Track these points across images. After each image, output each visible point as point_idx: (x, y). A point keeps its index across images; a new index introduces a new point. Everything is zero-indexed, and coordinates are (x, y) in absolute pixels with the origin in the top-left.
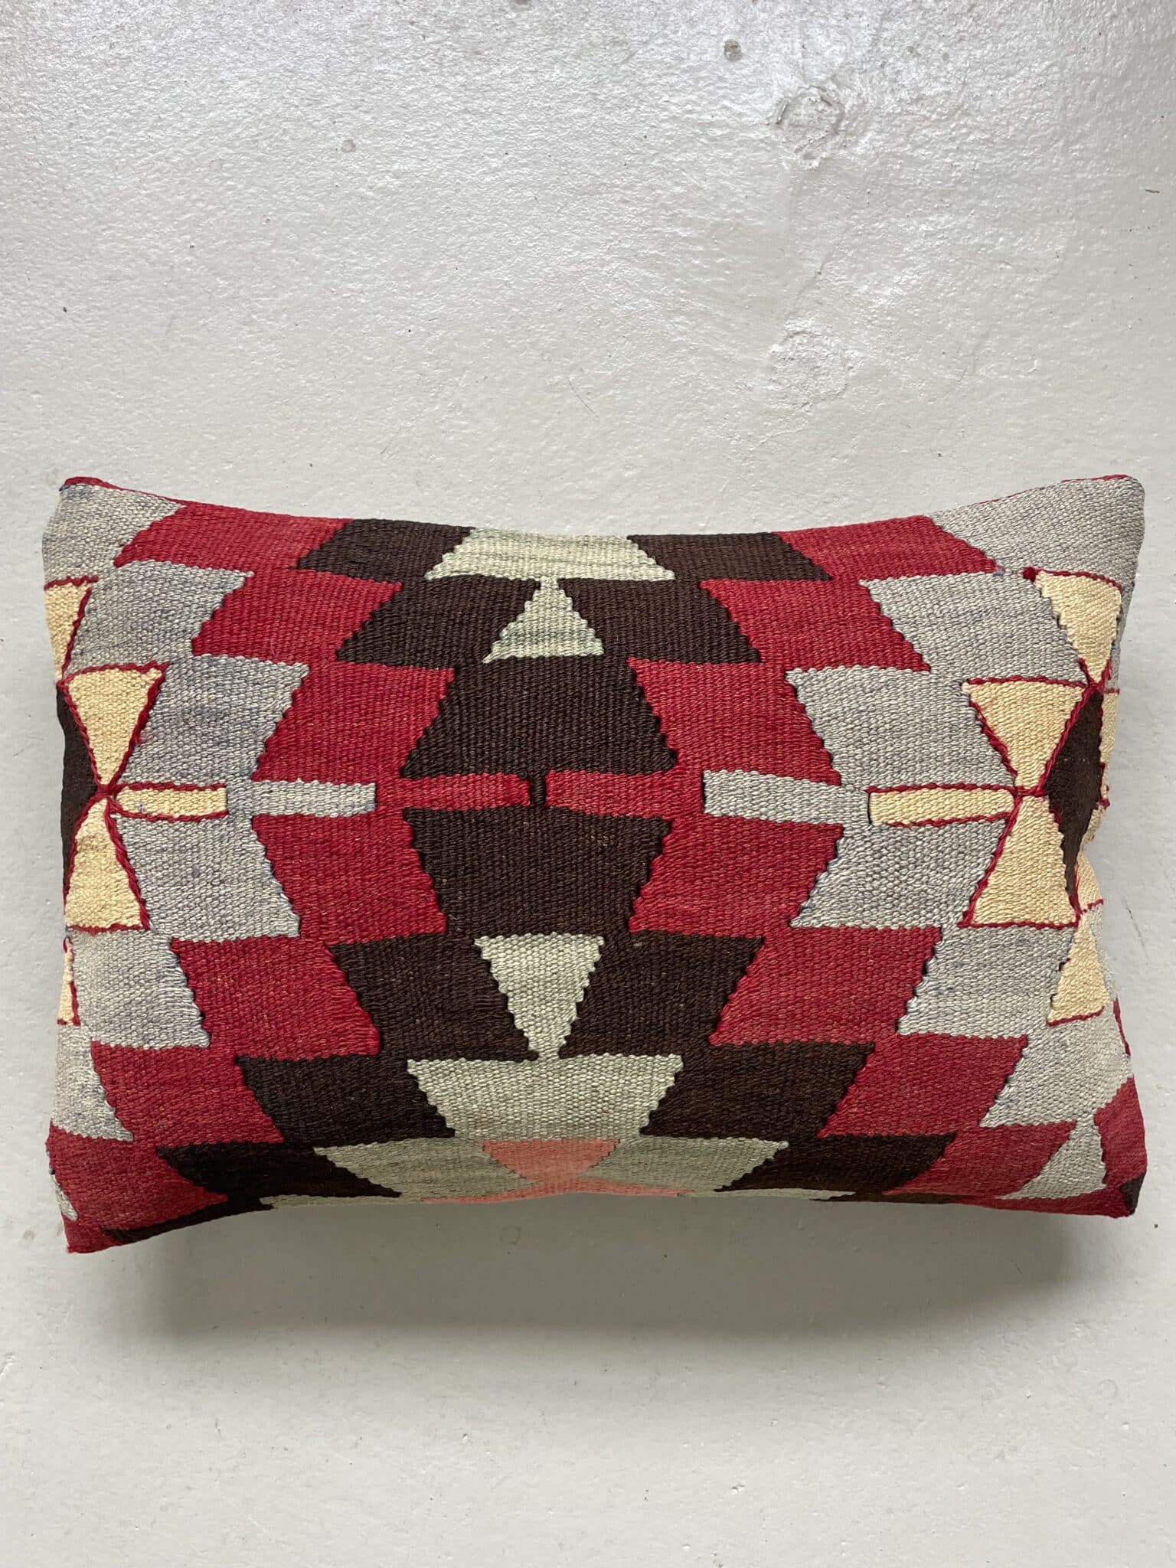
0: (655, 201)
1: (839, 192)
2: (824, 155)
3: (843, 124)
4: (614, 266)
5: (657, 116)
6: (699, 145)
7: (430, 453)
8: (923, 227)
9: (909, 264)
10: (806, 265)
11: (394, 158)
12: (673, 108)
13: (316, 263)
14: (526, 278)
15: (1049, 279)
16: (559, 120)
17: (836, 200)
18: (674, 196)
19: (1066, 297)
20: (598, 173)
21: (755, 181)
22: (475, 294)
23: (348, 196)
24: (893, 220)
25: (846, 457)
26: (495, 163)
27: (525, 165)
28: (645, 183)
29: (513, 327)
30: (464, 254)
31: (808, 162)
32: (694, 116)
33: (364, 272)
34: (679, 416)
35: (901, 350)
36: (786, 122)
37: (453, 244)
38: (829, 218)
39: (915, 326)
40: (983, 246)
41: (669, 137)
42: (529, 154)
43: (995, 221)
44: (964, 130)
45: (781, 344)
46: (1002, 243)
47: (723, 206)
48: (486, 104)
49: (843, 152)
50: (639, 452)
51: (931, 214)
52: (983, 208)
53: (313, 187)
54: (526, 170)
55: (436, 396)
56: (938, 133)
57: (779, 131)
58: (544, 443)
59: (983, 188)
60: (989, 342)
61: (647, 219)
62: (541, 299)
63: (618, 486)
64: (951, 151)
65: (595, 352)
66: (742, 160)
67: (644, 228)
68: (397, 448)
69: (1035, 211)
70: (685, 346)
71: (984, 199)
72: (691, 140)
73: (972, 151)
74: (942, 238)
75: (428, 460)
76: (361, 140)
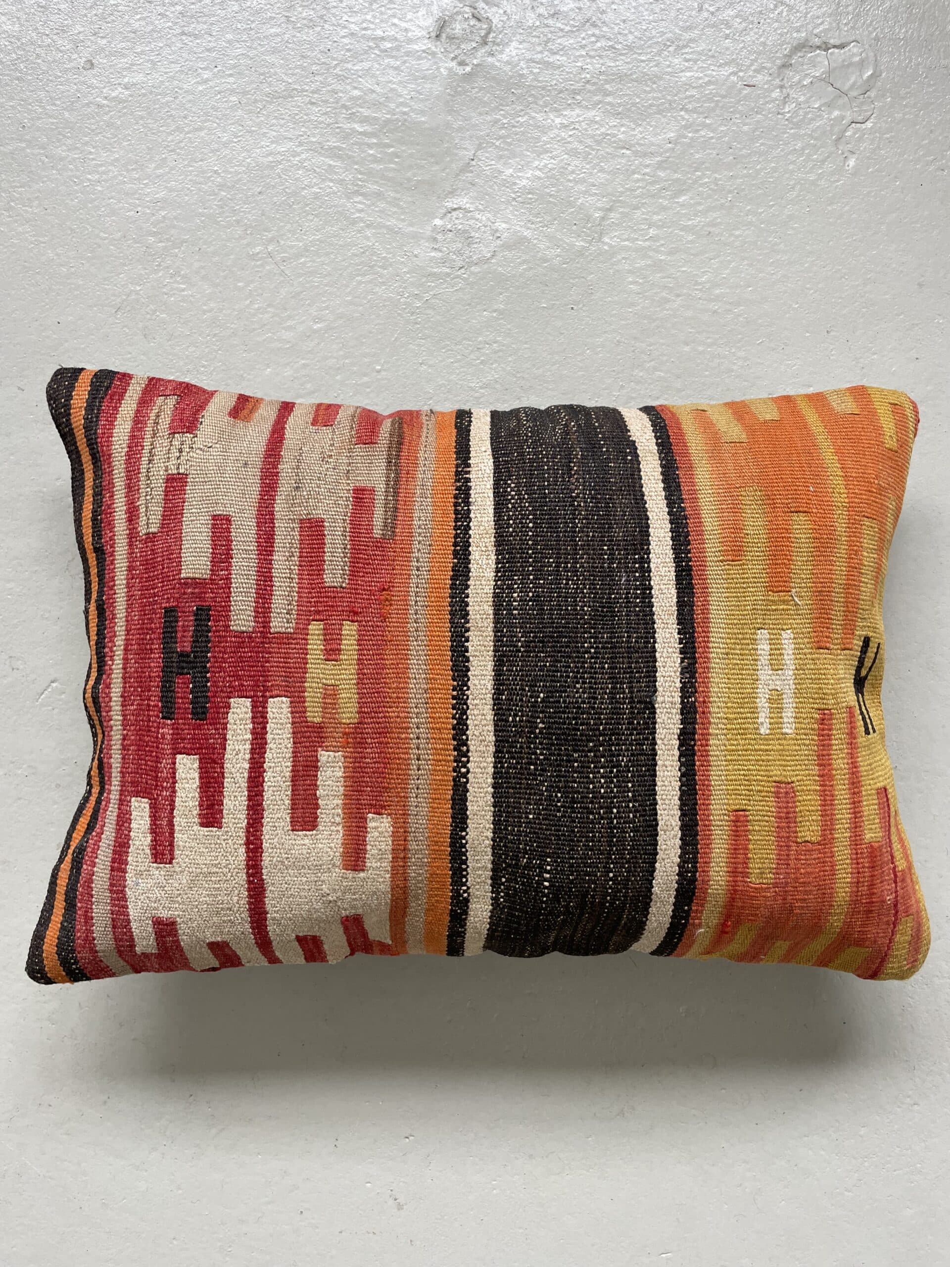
0: (337, 103)
1: (488, 92)
2: (475, 62)
3: (492, 35)
4: (303, 156)
5: (338, 34)
6: (373, 56)
7: (155, 311)
8: (558, 121)
9: (547, 152)
10: (462, 153)
11: (125, 73)
12: (353, 26)
13: (62, 159)
14: (232, 167)
15: (662, 161)
16: (259, 38)
17: (485, 99)
18: (352, 98)
19: (677, 176)
20: (290, 81)
21: (419, 85)
22: (190, 181)
23: (87, 104)
24: (534, 114)
25: (495, 311)
26: (206, 75)
27: (231, 75)
28: (329, 88)
29: (222, 208)
30: (181, 148)
31: (462, 68)
32: (369, 32)
33: (101, 165)
34: (359, 278)
35: (540, 222)
36: (444, 35)
37: (172, 141)
38: (480, 114)
39: (551, 202)
40: (608, 135)
41: (349, 50)
42: (234, 67)
43: (619, 114)
44: (593, 39)
45: (441, 218)
46: (623, 132)
47: (392, 106)
48: (201, 27)
49: (490, 59)
50: (327, 308)
51: (565, 109)
52: (609, 104)
53: (60, 98)
54: (231, 80)
55: (159, 265)
56: (571, 41)
57: (439, 43)
58: (248, 302)
59: (607, 86)
60: (612, 215)
61: (330, 118)
62: (245, 184)
63: (309, 336)
64: (582, 56)
65: (289, 226)
66: (407, 68)
67: (328, 125)
68: (128, 308)
69: (651, 105)
70: (361, 220)
71: (608, 95)
72: (366, 52)
73: (599, 56)
74: (574, 128)
75: (154, 317)
76: (99, 60)
